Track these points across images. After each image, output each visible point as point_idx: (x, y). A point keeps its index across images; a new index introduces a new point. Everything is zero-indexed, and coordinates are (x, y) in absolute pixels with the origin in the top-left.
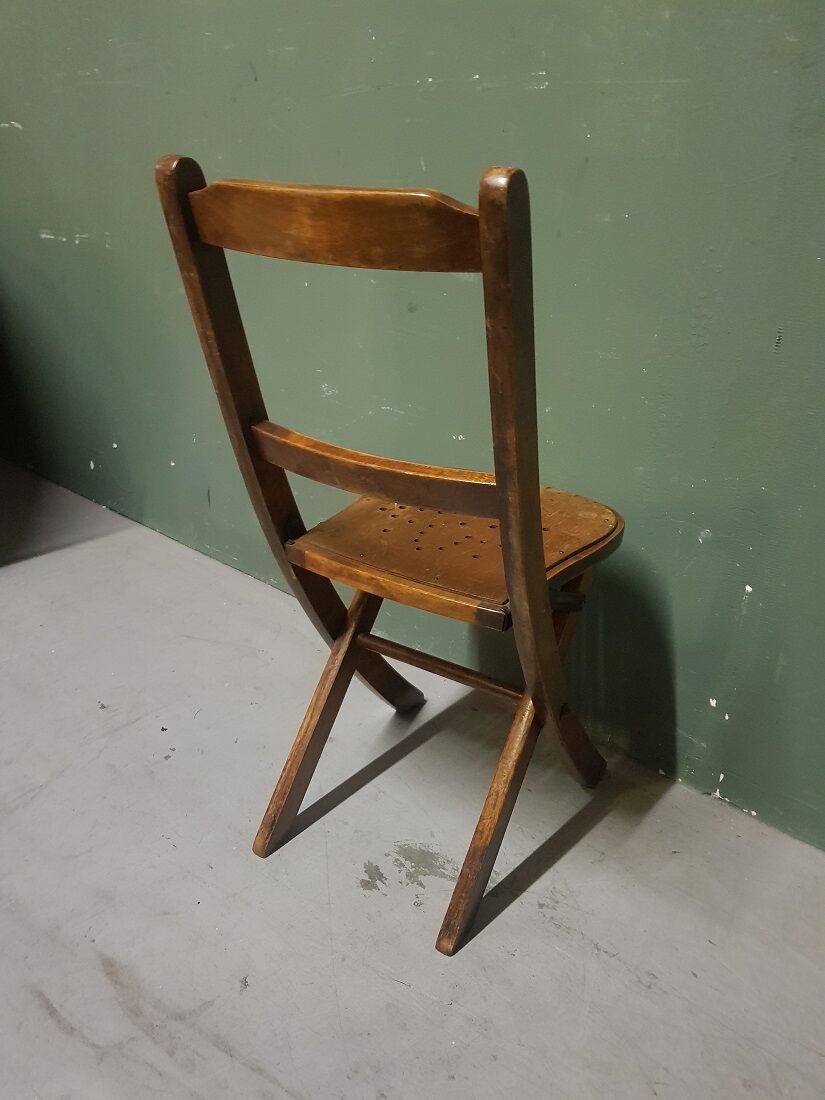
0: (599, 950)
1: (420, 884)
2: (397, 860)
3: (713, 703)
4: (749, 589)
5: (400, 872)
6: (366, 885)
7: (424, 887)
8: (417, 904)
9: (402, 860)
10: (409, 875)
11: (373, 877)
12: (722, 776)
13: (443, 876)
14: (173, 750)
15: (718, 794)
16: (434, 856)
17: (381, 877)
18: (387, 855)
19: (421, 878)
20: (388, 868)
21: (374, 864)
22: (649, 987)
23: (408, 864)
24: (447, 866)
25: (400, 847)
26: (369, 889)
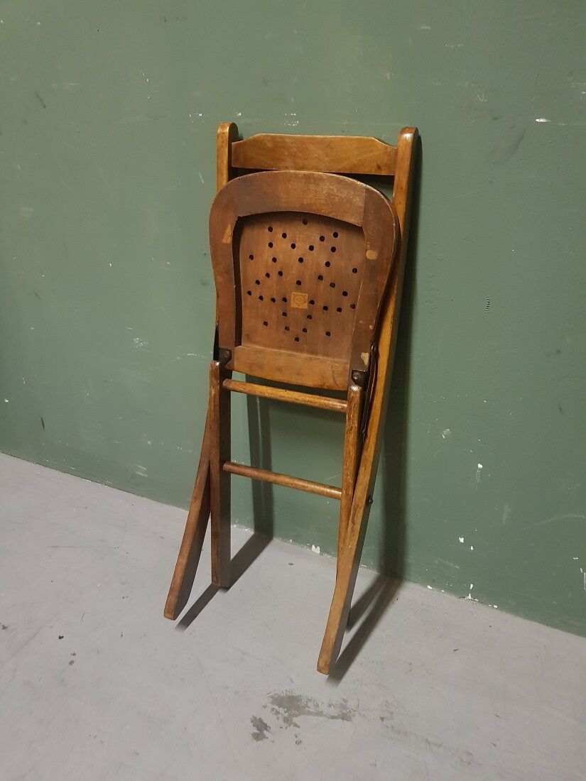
0: (429, 744)
1: (296, 725)
2: (273, 709)
3: (462, 540)
4: (480, 466)
5: (278, 718)
6: (258, 737)
7: (299, 727)
8: (298, 743)
9: (276, 707)
10: (286, 720)
11: (261, 728)
12: (472, 586)
13: (309, 713)
14: (74, 654)
15: (470, 597)
16: (297, 699)
17: (265, 727)
18: (265, 707)
19: (295, 720)
20: (269, 719)
21: (258, 718)
22: (469, 763)
23: (282, 710)
24: (310, 704)
25: (272, 697)
26: (261, 739)
